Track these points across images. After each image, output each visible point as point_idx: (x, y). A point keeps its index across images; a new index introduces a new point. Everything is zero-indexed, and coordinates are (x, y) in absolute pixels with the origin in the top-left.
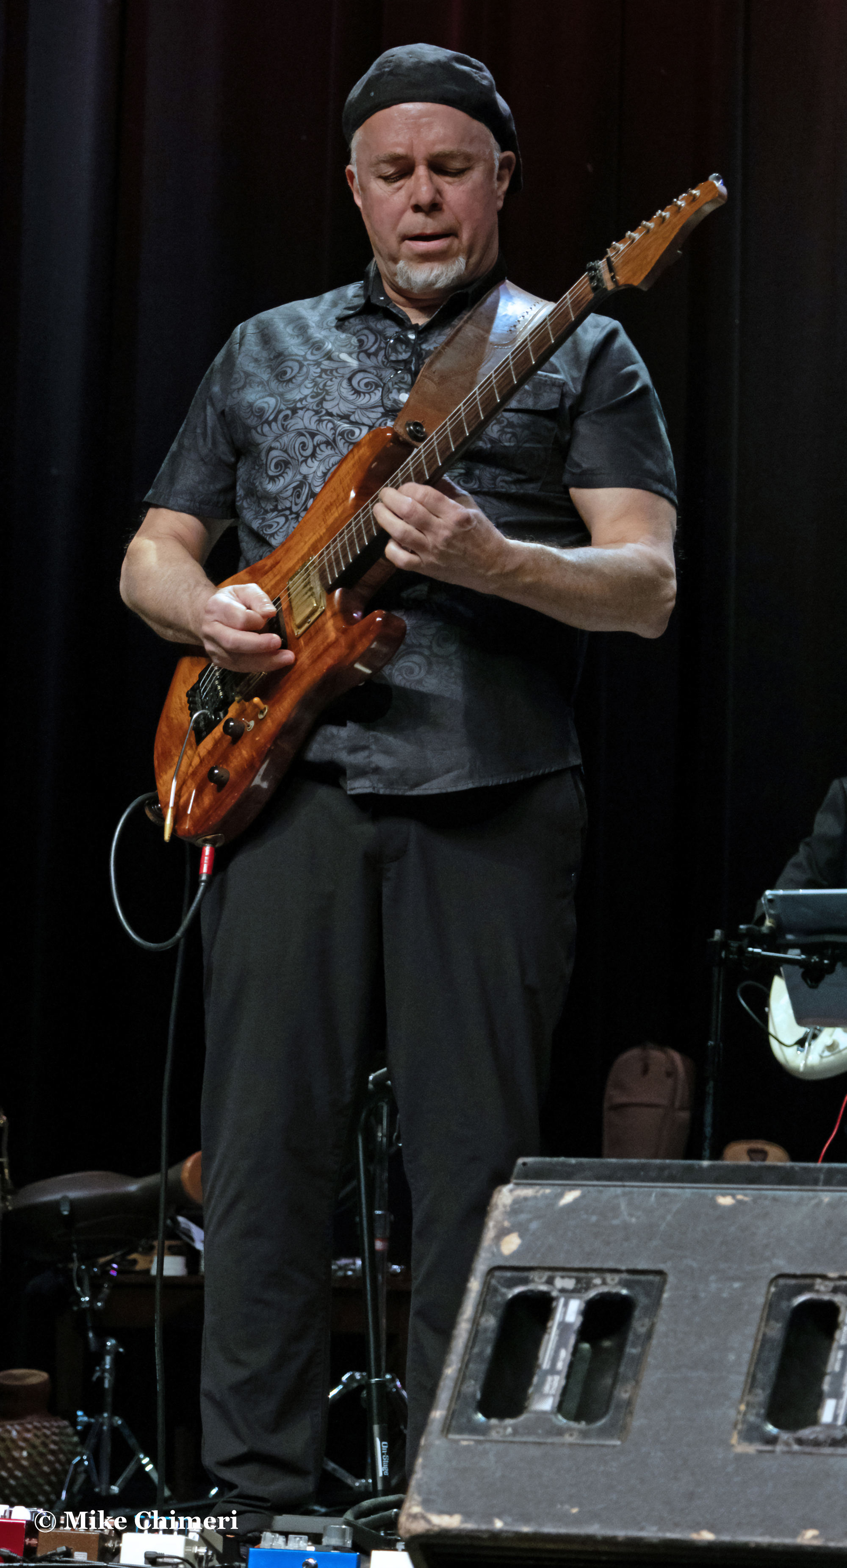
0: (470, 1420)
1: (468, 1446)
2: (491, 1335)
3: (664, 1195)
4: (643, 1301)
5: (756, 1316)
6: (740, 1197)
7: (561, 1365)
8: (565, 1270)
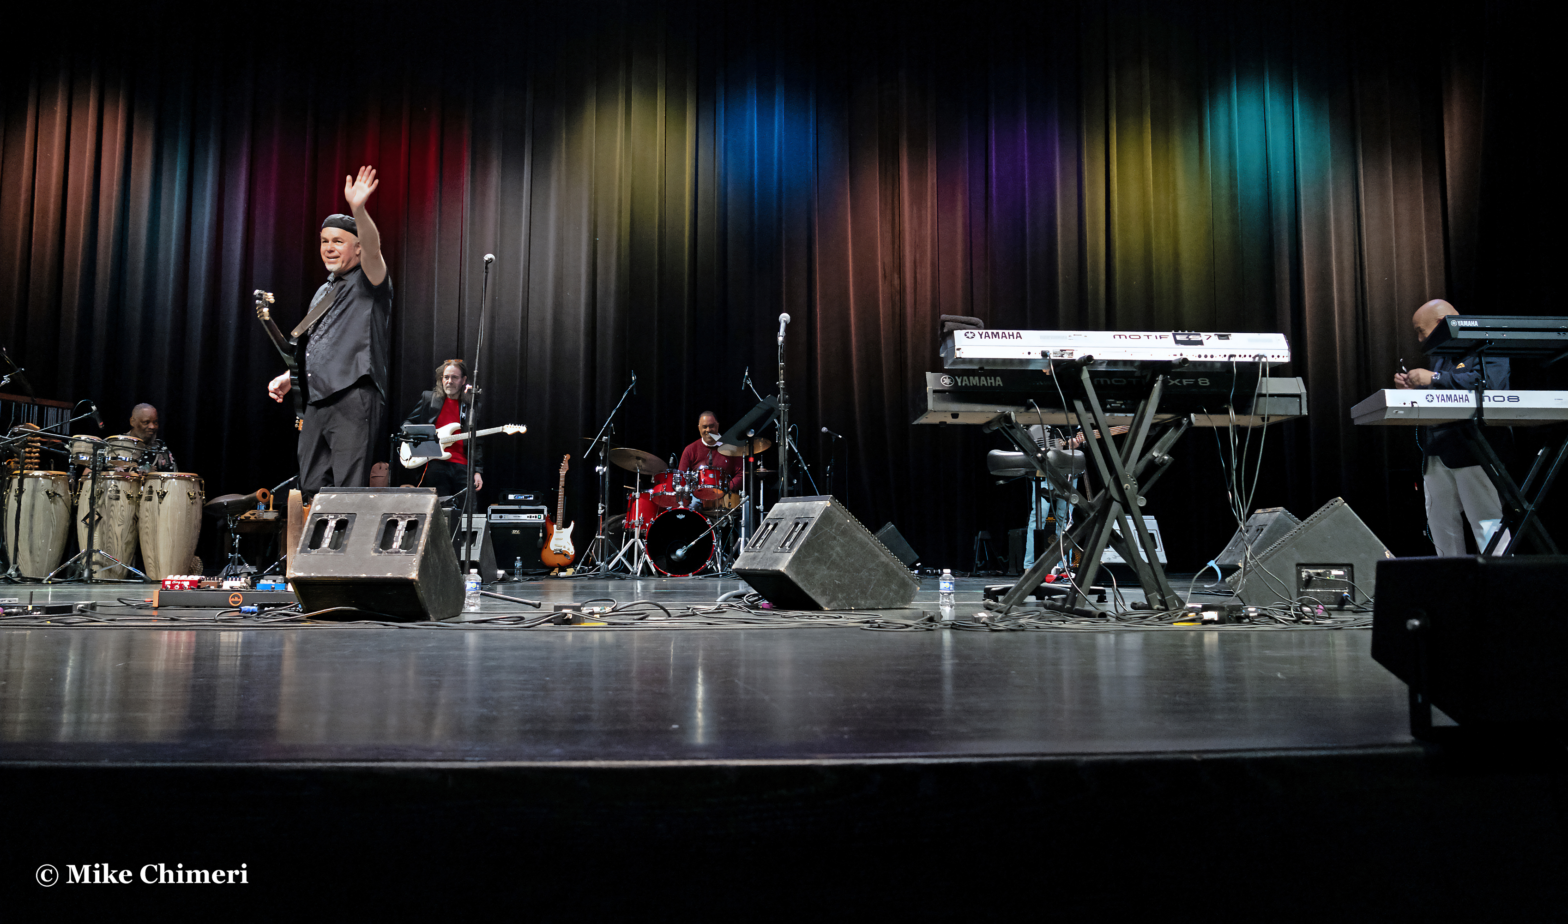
0: (307, 550)
1: (305, 557)
2: (313, 530)
3: (357, 496)
4: (350, 521)
5: (378, 524)
6: (376, 496)
7: (330, 536)
8: (331, 514)
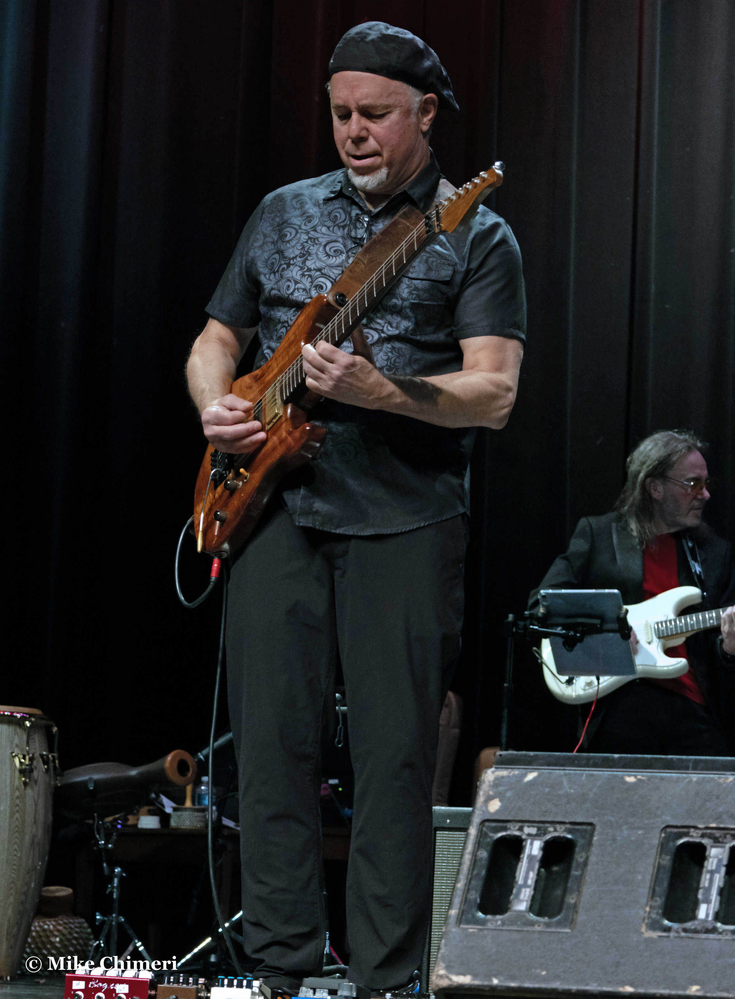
0: (474, 916)
1: (473, 932)
2: (485, 862)
3: (592, 775)
4: (581, 842)
5: (653, 852)
6: (639, 777)
7: (530, 882)
8: (530, 822)
